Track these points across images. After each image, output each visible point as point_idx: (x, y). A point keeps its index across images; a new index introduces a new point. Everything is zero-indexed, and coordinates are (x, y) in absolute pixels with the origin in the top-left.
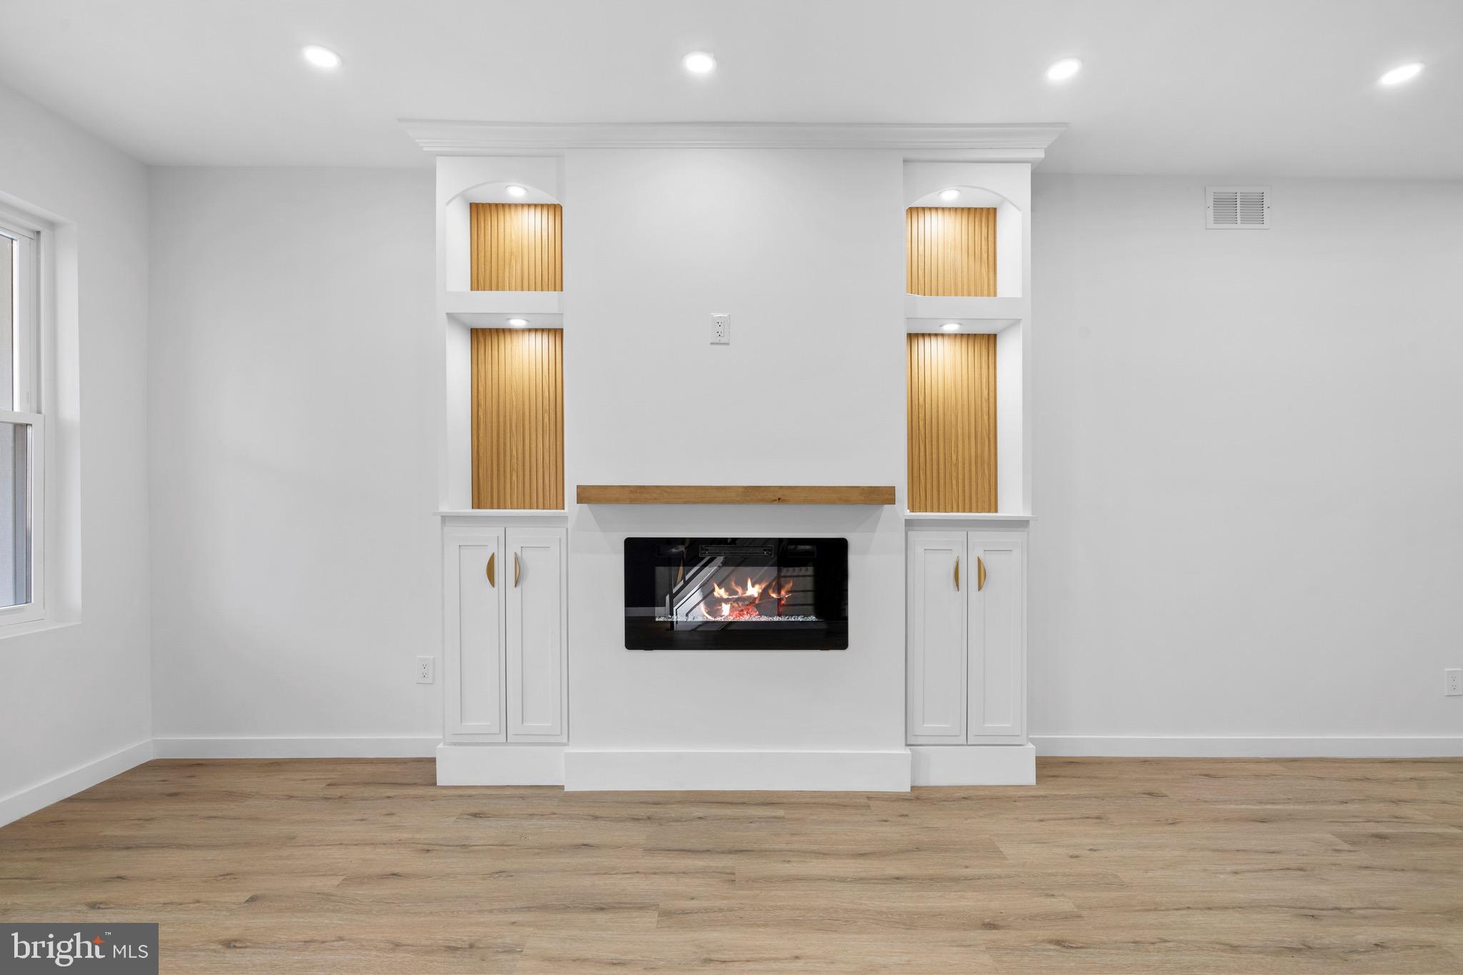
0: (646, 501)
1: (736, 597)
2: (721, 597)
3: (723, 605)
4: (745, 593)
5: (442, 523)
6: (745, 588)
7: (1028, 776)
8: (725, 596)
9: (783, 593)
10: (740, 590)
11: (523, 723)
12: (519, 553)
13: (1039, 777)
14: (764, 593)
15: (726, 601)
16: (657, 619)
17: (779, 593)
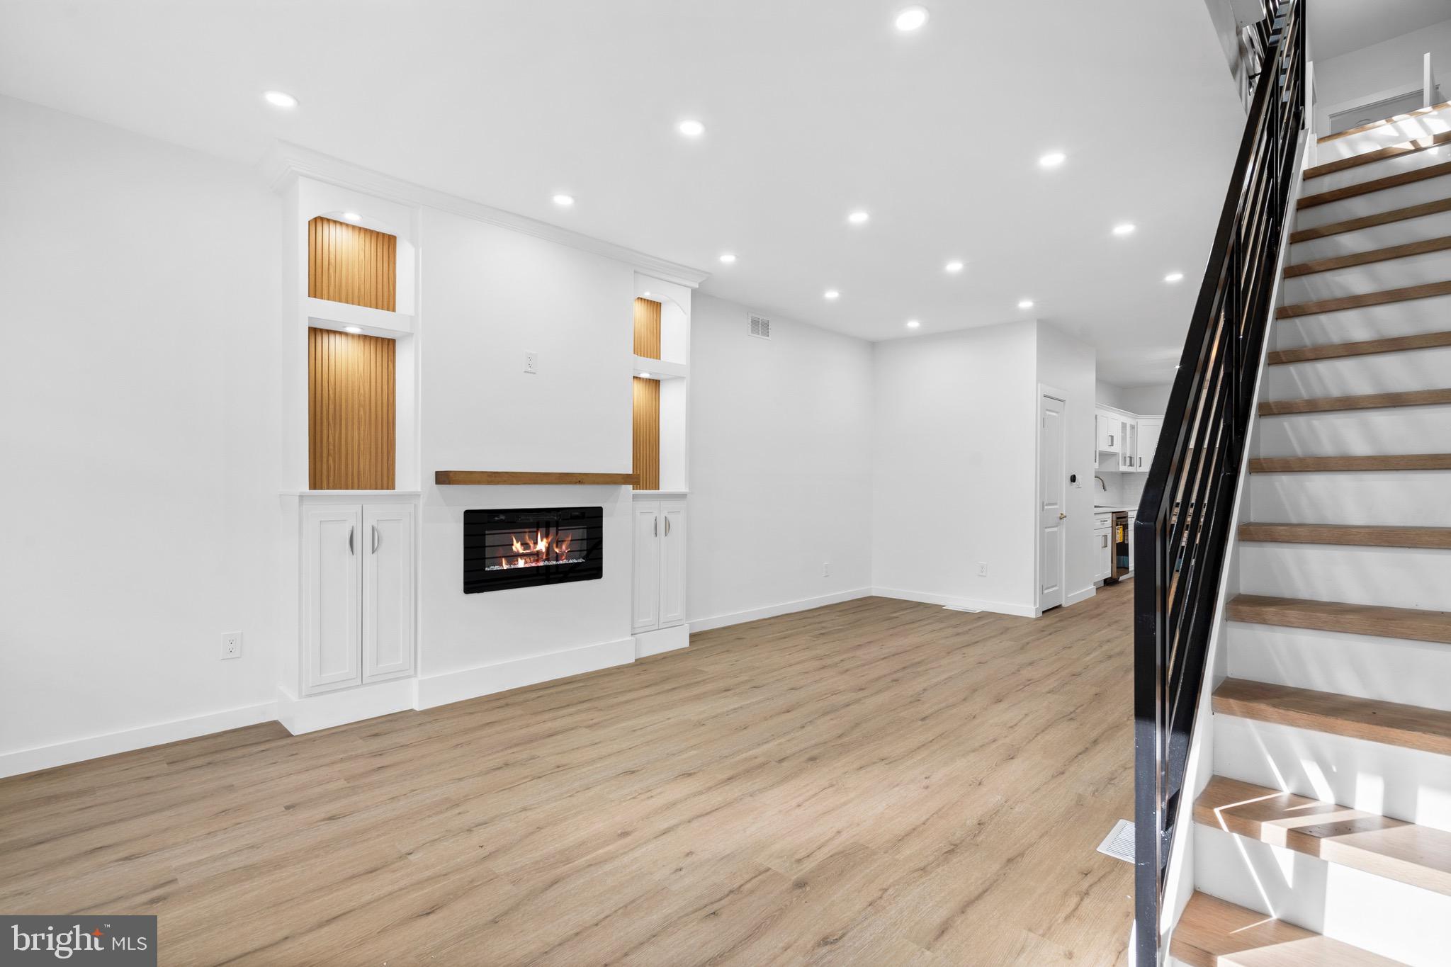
0: (498, 483)
1: (529, 551)
2: (518, 551)
3: (519, 559)
4: (535, 548)
5: (299, 502)
6: (536, 543)
7: (686, 643)
8: (521, 551)
9: (564, 547)
10: (532, 545)
11: (377, 664)
12: (376, 526)
13: (691, 642)
14: (548, 549)
15: (522, 555)
16: (487, 569)
17: (561, 548)
